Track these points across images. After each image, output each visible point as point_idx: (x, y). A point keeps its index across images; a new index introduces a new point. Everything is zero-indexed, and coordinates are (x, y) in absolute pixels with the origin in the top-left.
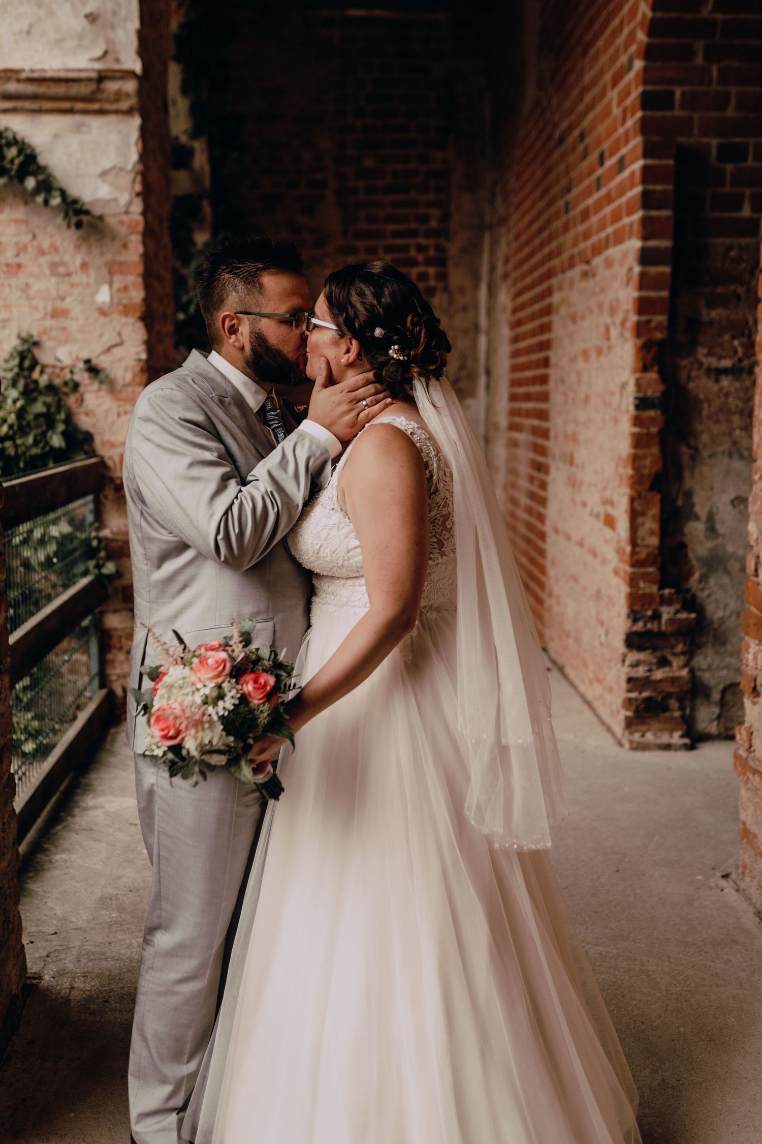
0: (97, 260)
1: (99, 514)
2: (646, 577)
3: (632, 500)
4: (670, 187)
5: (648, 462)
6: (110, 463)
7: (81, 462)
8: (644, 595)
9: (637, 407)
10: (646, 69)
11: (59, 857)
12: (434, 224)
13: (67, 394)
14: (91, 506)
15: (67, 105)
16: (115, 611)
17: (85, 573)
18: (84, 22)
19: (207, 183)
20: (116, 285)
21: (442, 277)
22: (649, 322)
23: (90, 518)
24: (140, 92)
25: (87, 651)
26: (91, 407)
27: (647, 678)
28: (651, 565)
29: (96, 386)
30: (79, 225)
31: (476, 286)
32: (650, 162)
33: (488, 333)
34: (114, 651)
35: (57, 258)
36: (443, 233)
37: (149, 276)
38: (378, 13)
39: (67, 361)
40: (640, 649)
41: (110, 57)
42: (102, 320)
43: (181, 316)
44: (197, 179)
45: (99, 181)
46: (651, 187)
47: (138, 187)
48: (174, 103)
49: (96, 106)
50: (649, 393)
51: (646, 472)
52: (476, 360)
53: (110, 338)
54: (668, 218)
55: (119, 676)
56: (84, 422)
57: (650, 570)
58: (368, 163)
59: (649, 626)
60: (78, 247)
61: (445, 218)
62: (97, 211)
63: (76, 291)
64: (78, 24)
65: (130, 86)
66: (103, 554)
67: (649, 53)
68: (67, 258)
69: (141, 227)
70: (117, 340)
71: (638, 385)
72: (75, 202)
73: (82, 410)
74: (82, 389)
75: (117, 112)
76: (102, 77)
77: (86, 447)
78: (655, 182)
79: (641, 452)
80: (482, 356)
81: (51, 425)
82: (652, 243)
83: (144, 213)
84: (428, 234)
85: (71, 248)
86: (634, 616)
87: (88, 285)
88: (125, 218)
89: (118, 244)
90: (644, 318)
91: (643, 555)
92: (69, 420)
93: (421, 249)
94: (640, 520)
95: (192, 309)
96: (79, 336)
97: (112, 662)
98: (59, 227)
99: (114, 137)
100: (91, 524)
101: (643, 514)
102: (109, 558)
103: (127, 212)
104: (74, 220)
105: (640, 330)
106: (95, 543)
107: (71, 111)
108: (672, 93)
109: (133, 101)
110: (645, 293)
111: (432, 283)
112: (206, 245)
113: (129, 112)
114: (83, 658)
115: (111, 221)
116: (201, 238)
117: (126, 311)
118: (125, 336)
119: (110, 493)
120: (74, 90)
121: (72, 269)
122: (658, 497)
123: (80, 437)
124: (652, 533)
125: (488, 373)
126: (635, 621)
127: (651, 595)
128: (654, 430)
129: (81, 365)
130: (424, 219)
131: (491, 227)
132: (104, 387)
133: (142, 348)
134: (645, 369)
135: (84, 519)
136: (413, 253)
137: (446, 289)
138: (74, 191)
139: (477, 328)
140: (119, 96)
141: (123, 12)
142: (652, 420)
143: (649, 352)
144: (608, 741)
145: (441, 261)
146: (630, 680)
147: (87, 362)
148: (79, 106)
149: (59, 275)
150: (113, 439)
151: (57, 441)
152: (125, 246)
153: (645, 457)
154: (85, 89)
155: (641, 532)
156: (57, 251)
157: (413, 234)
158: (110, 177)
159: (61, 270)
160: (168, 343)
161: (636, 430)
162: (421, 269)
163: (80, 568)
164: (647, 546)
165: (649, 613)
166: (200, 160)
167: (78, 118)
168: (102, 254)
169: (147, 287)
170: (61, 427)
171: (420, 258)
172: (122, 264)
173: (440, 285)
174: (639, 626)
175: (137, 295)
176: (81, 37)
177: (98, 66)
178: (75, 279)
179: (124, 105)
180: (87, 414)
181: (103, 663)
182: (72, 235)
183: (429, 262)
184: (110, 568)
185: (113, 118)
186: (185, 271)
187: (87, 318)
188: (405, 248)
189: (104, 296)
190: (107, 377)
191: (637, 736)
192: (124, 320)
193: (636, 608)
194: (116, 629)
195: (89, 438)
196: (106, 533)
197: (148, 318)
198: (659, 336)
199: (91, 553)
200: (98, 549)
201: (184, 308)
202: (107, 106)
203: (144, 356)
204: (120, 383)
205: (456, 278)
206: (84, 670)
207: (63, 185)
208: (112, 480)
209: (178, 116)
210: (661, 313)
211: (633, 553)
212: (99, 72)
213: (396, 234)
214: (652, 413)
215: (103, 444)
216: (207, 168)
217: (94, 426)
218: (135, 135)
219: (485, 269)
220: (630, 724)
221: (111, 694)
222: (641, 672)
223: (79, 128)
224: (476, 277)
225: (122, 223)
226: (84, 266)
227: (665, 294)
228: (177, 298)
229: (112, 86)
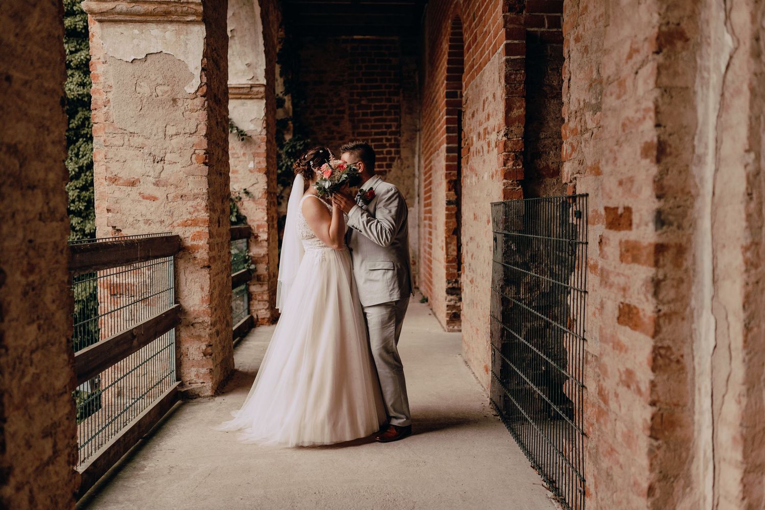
0: (249, 152)
1: (248, 247)
2: (452, 267)
3: (446, 238)
4: (456, 125)
5: (451, 224)
6: (253, 228)
7: (242, 226)
8: (452, 274)
9: (447, 204)
10: (447, 84)
11: (239, 352)
12: (394, 129)
13: (237, 202)
14: (245, 244)
15: (239, 96)
16: (254, 285)
17: (244, 268)
18: (246, 66)
19: (291, 114)
20: (256, 161)
21: (398, 152)
22: (450, 173)
23: (245, 249)
24: (266, 91)
25: (243, 301)
26: (246, 207)
27: (454, 305)
28: (454, 262)
29: (248, 198)
30: (243, 140)
31: (413, 157)
32: (448, 117)
33: (418, 178)
34: (254, 301)
35: (234, 152)
36: (398, 133)
37: (268, 157)
38: (367, 37)
39: (237, 189)
40: (452, 294)
41: (254, 79)
42: (251, 174)
43: (279, 171)
44: (286, 112)
45: (250, 123)
46: (449, 125)
47: (265, 125)
48: (277, 80)
49: (250, 97)
50: (451, 199)
51: (451, 228)
52: (414, 190)
53: (253, 181)
54: (456, 136)
55: (255, 310)
56: (243, 212)
57: (454, 264)
58: (363, 102)
59: (454, 285)
60: (242, 147)
61: (399, 126)
62: (249, 134)
63: (241, 163)
64: (244, 67)
65: (262, 89)
66: (250, 261)
67: (448, 78)
68: (238, 151)
69: (265, 140)
70: (256, 182)
71: (447, 196)
72: (242, 131)
73: (243, 207)
74: (242, 200)
75: (257, 98)
76: (252, 87)
77: (244, 222)
78: (450, 124)
79: (449, 220)
80: (416, 188)
81: (231, 213)
82: (450, 145)
83: (266, 135)
84: (391, 133)
85: (239, 148)
86: (448, 282)
87: (246, 161)
88: (259, 136)
89: (256, 146)
90: (448, 172)
91: (451, 259)
92: (237, 212)
93: (388, 140)
94: (449, 245)
95: (284, 168)
96: (242, 180)
97: (253, 304)
98: (235, 140)
99: (256, 107)
100: (246, 251)
101: (450, 243)
102: (252, 263)
103: (260, 135)
104: (241, 138)
105: (447, 176)
106: (247, 257)
107: (240, 98)
108: (457, 92)
109: (263, 94)
110: (448, 163)
111: (393, 155)
112: (290, 140)
113: (262, 98)
114: (242, 303)
115: (254, 138)
116: (288, 137)
117: (259, 170)
118: (259, 180)
119: (252, 239)
120: (242, 91)
121: (239, 155)
122: (456, 237)
123: (242, 218)
124: (454, 250)
125: (419, 196)
126: (449, 283)
127: (454, 273)
128: (453, 212)
129: (243, 191)
130: (389, 127)
131: (419, 130)
132: (251, 199)
133: (266, 184)
134: (449, 190)
135: (242, 249)
136: (384, 142)
137: (399, 158)
138: (241, 127)
139: (414, 175)
140: (258, 93)
141: (260, 63)
142: (453, 209)
143: (450, 184)
144: (442, 330)
145: (397, 145)
146: (448, 306)
147: (245, 189)
148: (243, 96)
149: (235, 158)
150: (254, 218)
151: (234, 219)
152: (259, 147)
153: (450, 222)
154: (245, 91)
155: (450, 250)
156: (234, 149)
157: (384, 133)
158: (254, 122)
159: (236, 156)
160: (275, 183)
161: (447, 212)
162: (388, 149)
163: (241, 267)
164: (452, 255)
165: (454, 280)
166: (288, 104)
167: (243, 101)
168: (251, 150)
169: (267, 162)
170: (235, 214)
171: (388, 144)
172: (258, 153)
173: (397, 156)
174: (450, 285)
175: (264, 165)
176: (244, 72)
177: (250, 82)
178: (240, 159)
179: (260, 96)
180: (244, 209)
181: (249, 305)
182: (240, 143)
183: (391, 146)
184: (253, 267)
185: (256, 100)
186: (281, 152)
187: (245, 174)
188: (381, 140)
189: (251, 165)
190: (252, 195)
191: (451, 327)
192: (259, 174)
193: (449, 278)
194: (254, 292)
195: (245, 218)
196: (251, 254)
197: (267, 173)
198: (454, 178)
199: (246, 261)
200: (248, 260)
201: (281, 168)
202: (253, 97)
203: (266, 187)
204: (257, 198)
205: (404, 153)
206: (242, 308)
207: (237, 125)
208: (253, 234)
209: (278, 86)
210: (454, 170)
211: (447, 258)
212: (251, 84)
213: (376, 134)
214: (452, 206)
215: (250, 221)
216: (291, 107)
217: (247, 214)
218: (264, 106)
219: (417, 149)
220: (448, 323)
221: (252, 317)
222: (452, 303)
223: (243, 104)
224: (413, 153)
225: (258, 138)
226: (244, 154)
227: (456, 163)
228: (278, 164)
229: (255, 89)
